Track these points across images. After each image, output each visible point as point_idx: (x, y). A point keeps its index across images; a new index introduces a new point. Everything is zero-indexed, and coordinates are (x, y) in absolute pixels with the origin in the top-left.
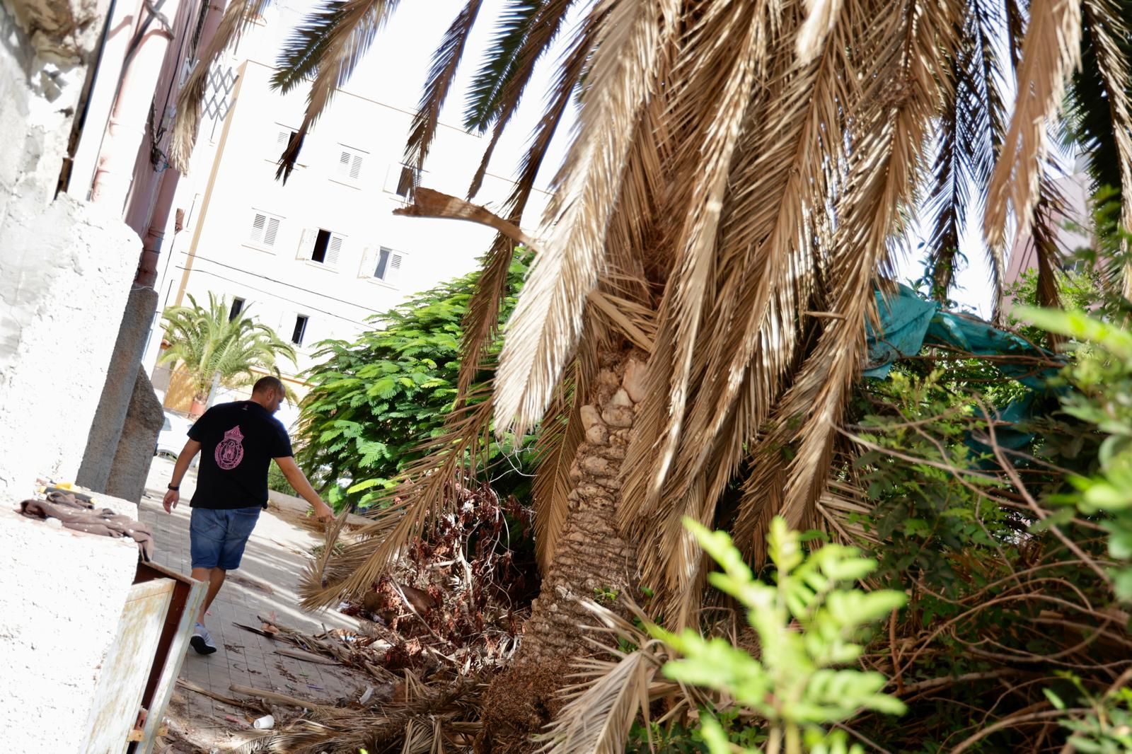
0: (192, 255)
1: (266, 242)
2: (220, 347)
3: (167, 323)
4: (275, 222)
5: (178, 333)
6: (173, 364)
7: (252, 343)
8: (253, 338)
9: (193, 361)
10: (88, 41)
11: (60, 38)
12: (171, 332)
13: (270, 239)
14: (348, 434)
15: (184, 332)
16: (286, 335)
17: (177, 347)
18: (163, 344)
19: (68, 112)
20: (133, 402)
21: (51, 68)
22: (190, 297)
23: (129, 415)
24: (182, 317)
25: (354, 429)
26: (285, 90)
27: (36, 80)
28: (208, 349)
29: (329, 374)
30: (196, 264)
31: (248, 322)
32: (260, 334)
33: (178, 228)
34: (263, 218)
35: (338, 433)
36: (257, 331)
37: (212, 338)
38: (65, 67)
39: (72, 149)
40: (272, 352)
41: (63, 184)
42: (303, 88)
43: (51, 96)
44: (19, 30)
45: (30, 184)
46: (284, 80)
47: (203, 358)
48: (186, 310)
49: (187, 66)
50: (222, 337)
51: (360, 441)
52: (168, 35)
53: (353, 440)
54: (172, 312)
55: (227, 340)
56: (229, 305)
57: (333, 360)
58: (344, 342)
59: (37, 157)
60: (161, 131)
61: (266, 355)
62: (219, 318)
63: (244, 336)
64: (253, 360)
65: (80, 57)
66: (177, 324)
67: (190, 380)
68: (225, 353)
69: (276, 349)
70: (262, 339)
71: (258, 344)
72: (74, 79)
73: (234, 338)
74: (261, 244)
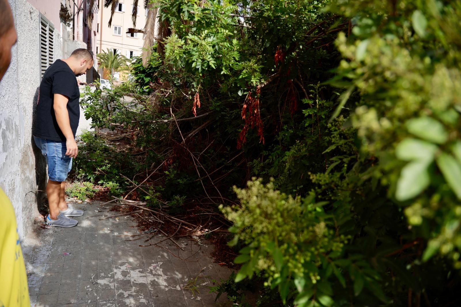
0: (101, 41)
1: (118, 34)
2: (112, 62)
3: (99, 58)
4: (120, 28)
5: (102, 60)
6: (103, 68)
7: (120, 60)
8: (120, 59)
9: (107, 67)
10: (72, 17)
11: (69, 18)
12: (100, 60)
13: (119, 33)
14: (141, 77)
15: (103, 60)
16: (128, 57)
17: (103, 64)
18: (99, 64)
19: (72, 28)
20: (93, 74)
21: (68, 22)
22: (103, 50)
23: (93, 77)
24: (102, 56)
25: (142, 76)
26: (107, 7)
27: (67, 24)
28: (110, 63)
29: (135, 64)
30: (103, 43)
31: (118, 55)
32: (122, 58)
33: (95, 35)
34: (117, 27)
35: (139, 77)
36: (120, 57)
37: (110, 60)
38: (70, 22)
39: (74, 33)
40: (125, 62)
41: (74, 39)
42: (110, 6)
43: (69, 26)
44: (64, 20)
45: (69, 40)
46: (107, 5)
47: (109, 65)
48: (103, 54)
49: (87, 4)
50: (113, 60)
51: (144, 78)
52: (83, 10)
53: (143, 78)
54: (100, 55)
55: (114, 60)
56: (113, 51)
57: (136, 61)
58: (138, 57)
59: (69, 36)
60: (85, 20)
61: (124, 62)
62: (111, 55)
63: (118, 58)
64: (121, 64)
65: (71, 20)
66: (101, 58)
67: (108, 71)
68: (114, 63)
69: (126, 61)
70: (123, 58)
71: (122, 60)
72: (71, 23)
73: (115, 59)
74: (117, 34)
